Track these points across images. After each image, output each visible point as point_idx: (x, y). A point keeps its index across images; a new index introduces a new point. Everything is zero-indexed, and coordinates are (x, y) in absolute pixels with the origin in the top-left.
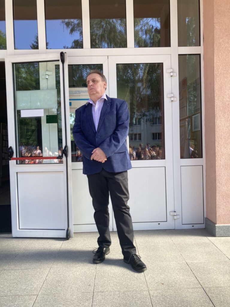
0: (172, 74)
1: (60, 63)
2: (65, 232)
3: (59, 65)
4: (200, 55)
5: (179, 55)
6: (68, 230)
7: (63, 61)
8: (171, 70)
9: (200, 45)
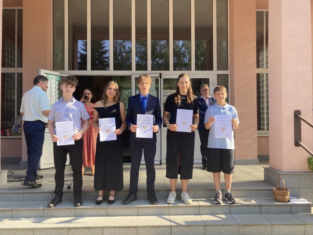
0: (214, 84)
1: (159, 78)
2: (159, 161)
3: (158, 79)
4: (228, 75)
5: (217, 74)
6: (161, 160)
7: (161, 77)
8: (213, 82)
9: (228, 70)
